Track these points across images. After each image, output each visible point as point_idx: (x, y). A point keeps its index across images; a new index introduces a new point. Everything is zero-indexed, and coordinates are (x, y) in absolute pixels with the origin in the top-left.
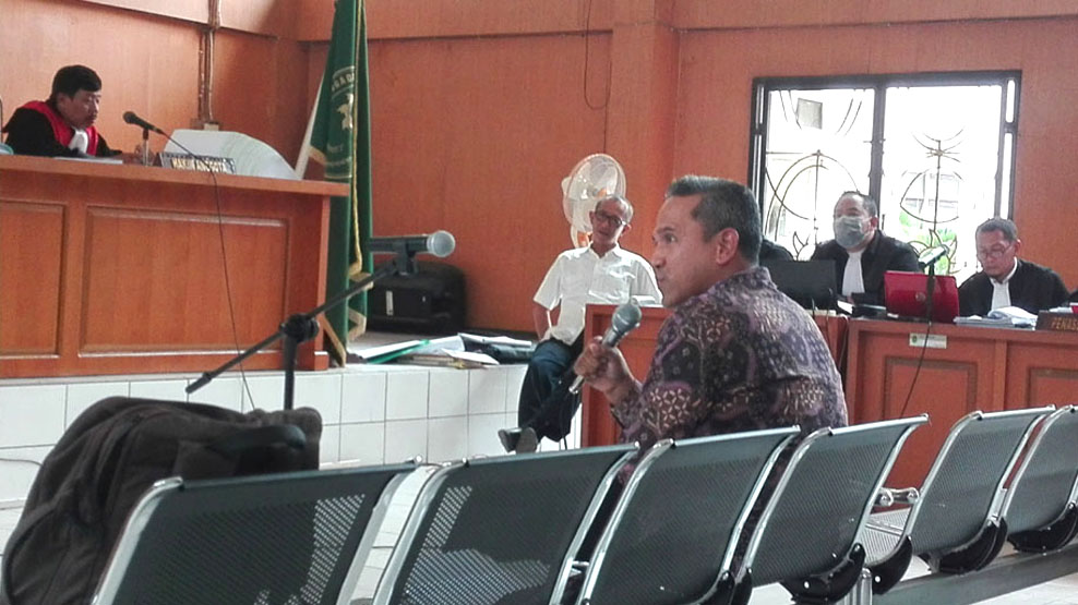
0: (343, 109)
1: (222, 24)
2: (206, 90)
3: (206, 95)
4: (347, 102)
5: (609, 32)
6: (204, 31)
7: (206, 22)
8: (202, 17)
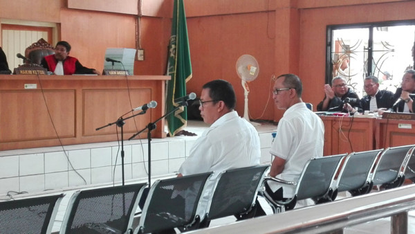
1: (143, 14)
2: (138, 38)
3: (138, 40)
5: (275, 11)
6: (137, 17)
7: (137, 14)
8: (136, 13)
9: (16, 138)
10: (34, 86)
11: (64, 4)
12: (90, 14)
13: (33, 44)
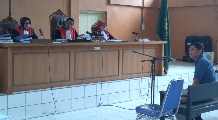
0: (165, 26)
1: (145, 6)
2: (142, 18)
3: (142, 19)
4: (166, 24)
6: (142, 8)
8: (142, 6)
9: (90, 77)
10: (98, 48)
11: (109, 2)
12: (120, 7)
13: (95, 24)
